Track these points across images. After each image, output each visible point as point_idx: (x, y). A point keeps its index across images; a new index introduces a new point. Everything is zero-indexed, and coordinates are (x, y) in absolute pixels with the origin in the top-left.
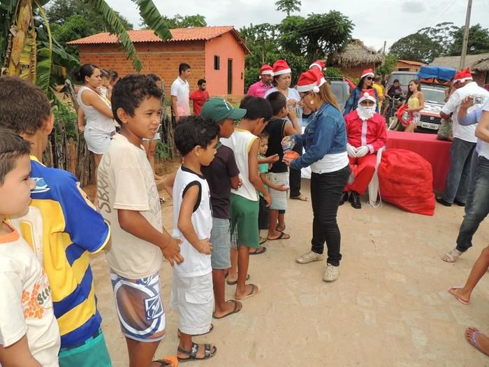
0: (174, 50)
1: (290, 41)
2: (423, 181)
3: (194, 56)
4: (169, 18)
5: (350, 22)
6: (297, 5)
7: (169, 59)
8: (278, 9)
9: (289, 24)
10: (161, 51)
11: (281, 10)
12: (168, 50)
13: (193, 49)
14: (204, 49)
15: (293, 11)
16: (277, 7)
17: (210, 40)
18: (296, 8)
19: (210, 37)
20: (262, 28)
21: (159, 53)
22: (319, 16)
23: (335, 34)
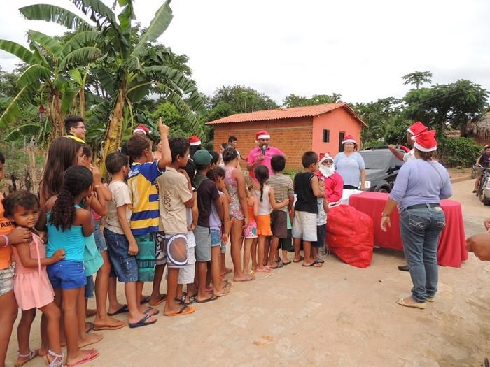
0: (286, 126)
1: (412, 113)
2: (354, 233)
3: (303, 130)
4: (307, 98)
5: (483, 90)
6: (428, 78)
7: (282, 134)
8: (406, 83)
9: (413, 97)
10: (276, 127)
11: (410, 84)
12: (281, 126)
13: (303, 125)
14: (312, 124)
15: (422, 83)
16: (405, 81)
17: (317, 116)
18: (426, 80)
19: (318, 113)
20: (387, 102)
21: (274, 129)
22: (444, 87)
23: (464, 103)
